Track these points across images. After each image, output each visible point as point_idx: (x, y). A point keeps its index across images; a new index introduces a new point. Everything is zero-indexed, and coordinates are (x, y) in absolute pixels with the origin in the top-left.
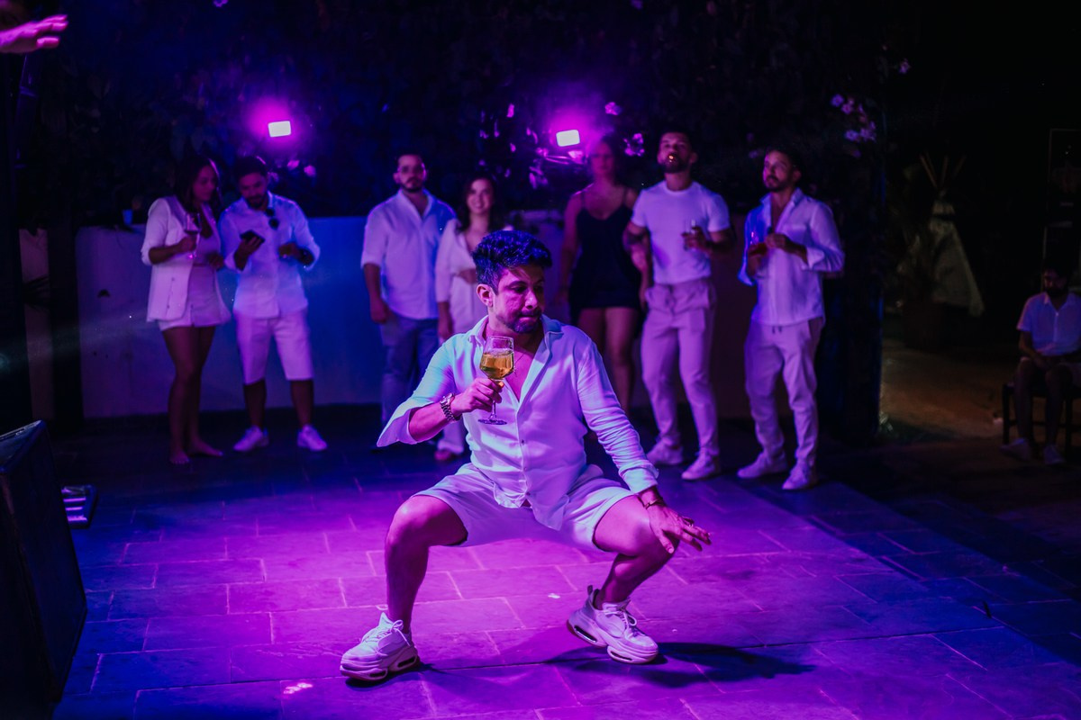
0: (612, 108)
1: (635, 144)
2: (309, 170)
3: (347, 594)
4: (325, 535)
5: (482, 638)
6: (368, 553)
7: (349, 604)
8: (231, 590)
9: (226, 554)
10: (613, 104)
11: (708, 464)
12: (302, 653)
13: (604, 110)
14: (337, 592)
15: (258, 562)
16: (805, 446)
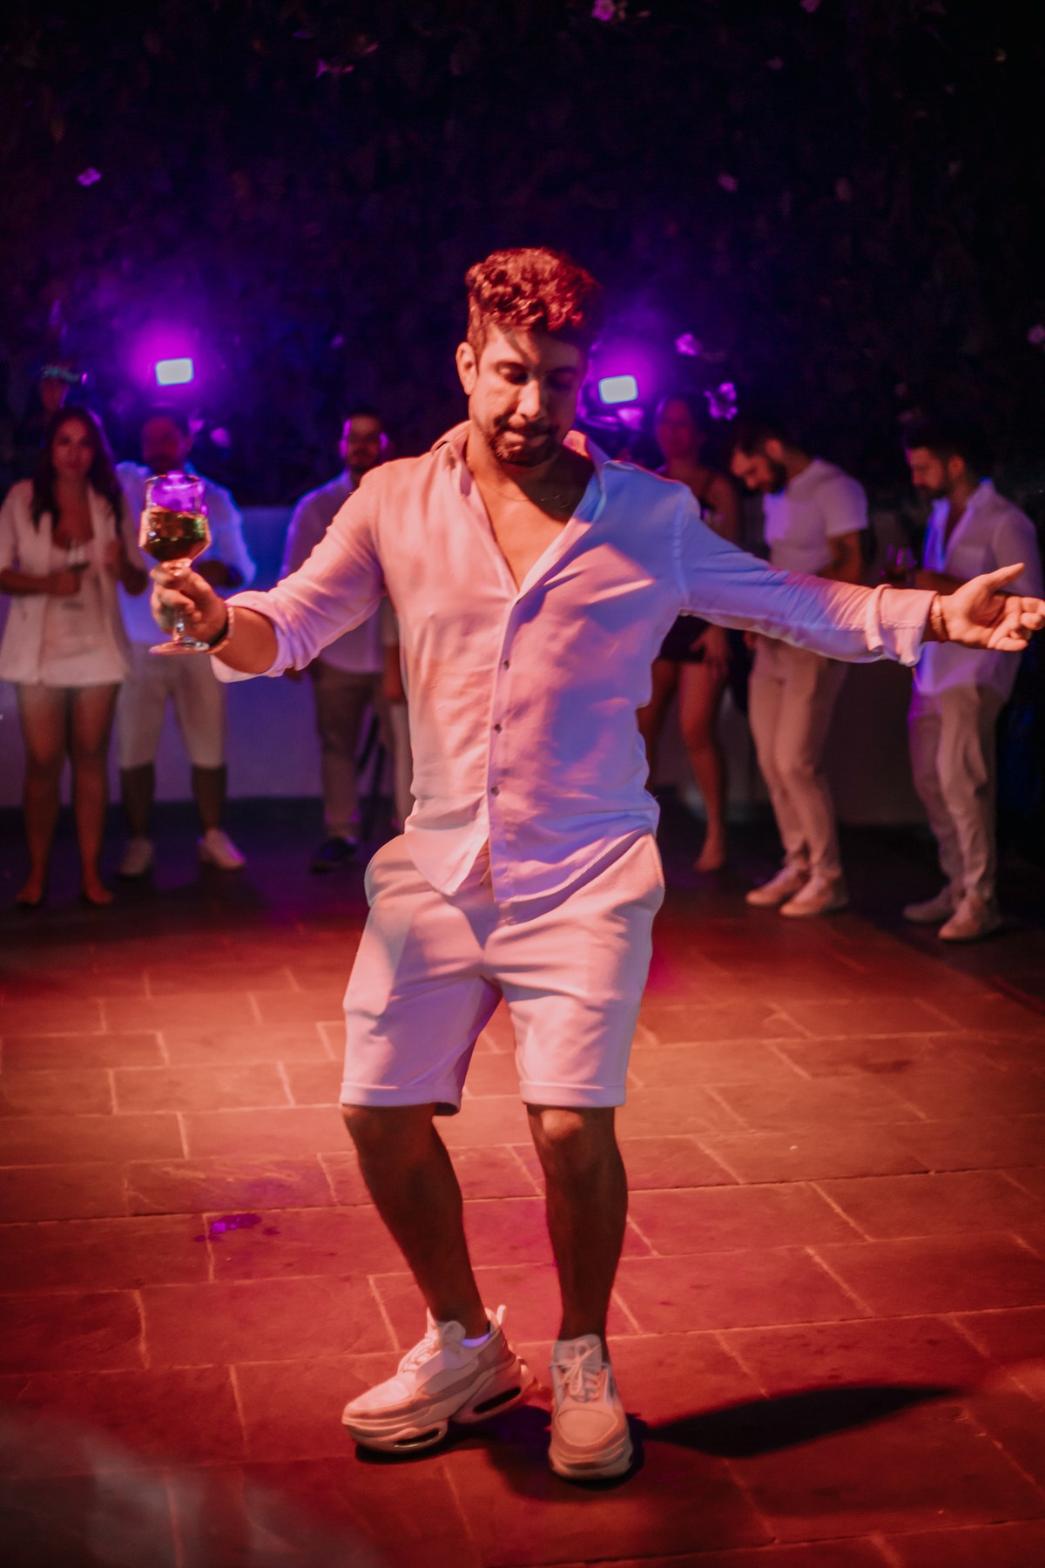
0: (689, 344)
1: (722, 399)
2: (219, 435)
3: (293, 1088)
4: (252, 998)
5: (502, 1155)
6: (320, 1025)
7: (299, 1101)
8: (118, 1079)
9: (104, 1024)
10: (688, 337)
11: (821, 893)
12: (232, 1173)
13: (675, 347)
14: (278, 1084)
15: (153, 1038)
16: (974, 866)
